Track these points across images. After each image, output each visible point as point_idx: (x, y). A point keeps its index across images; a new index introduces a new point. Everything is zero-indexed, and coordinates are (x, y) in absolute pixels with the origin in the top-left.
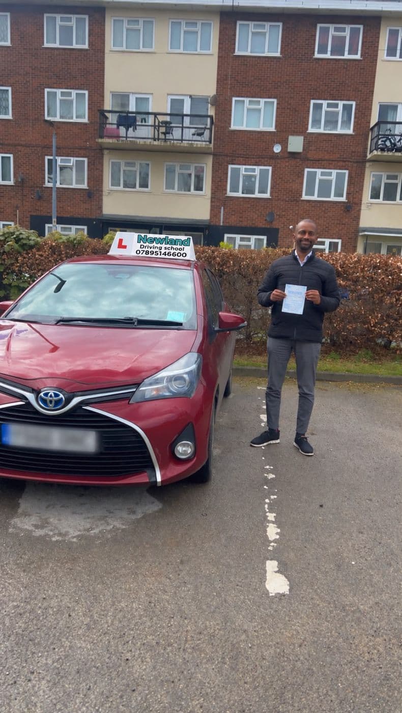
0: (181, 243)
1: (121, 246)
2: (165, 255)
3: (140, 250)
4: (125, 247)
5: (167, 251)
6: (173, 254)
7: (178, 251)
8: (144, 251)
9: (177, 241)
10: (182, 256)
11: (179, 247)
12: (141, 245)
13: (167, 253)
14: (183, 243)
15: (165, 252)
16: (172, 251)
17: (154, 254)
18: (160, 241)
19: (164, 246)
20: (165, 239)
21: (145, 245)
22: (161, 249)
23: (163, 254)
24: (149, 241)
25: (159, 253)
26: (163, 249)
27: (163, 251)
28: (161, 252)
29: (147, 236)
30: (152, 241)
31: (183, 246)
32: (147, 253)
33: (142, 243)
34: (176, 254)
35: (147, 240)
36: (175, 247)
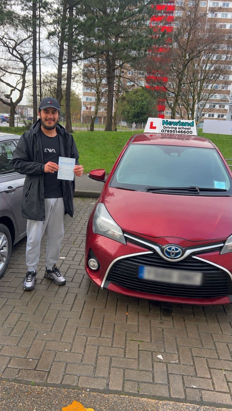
0: (188, 124)
1: (152, 127)
2: (179, 132)
3: (164, 129)
4: (155, 128)
5: (180, 130)
6: (184, 132)
7: (187, 130)
8: (166, 130)
9: (186, 124)
10: (189, 133)
11: (187, 127)
12: (164, 127)
13: (180, 132)
14: (189, 124)
15: (179, 131)
16: (183, 130)
17: (173, 132)
18: (176, 124)
19: (178, 127)
20: (179, 122)
21: (167, 126)
22: (176, 129)
23: (178, 132)
24: (169, 123)
25: (176, 132)
26: (177, 128)
27: (178, 130)
28: (176, 131)
29: (168, 120)
30: (171, 123)
31: (189, 127)
32: (168, 131)
33: (165, 125)
34: (186, 132)
35: (168, 123)
36: (185, 127)
